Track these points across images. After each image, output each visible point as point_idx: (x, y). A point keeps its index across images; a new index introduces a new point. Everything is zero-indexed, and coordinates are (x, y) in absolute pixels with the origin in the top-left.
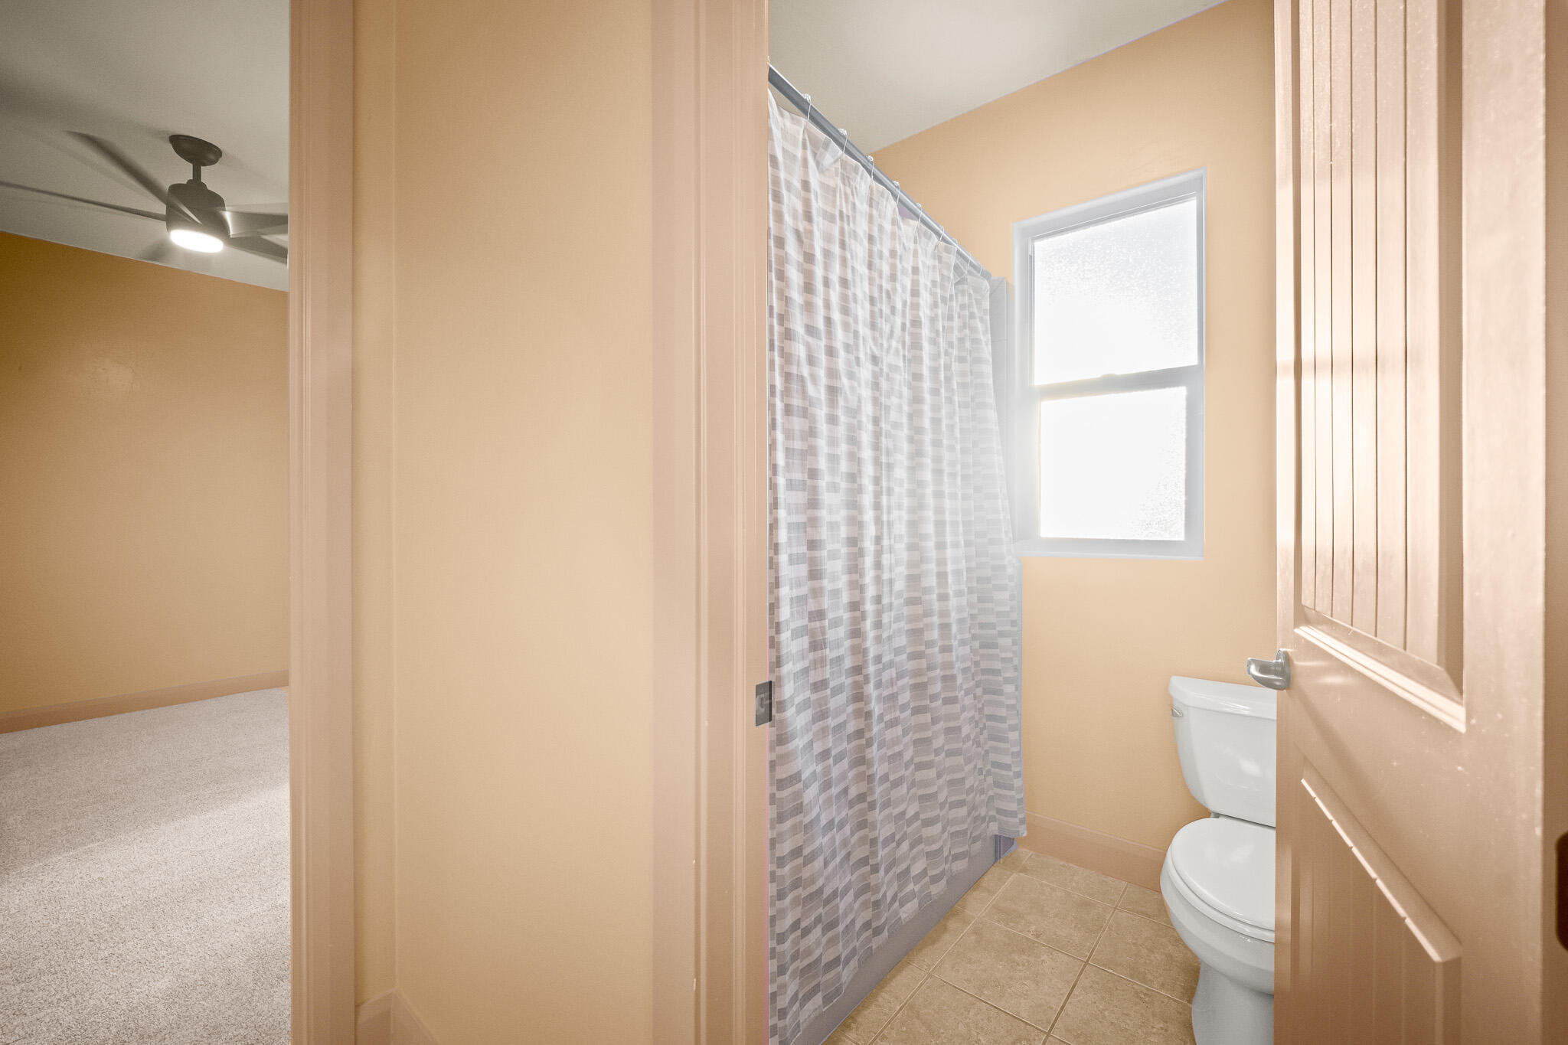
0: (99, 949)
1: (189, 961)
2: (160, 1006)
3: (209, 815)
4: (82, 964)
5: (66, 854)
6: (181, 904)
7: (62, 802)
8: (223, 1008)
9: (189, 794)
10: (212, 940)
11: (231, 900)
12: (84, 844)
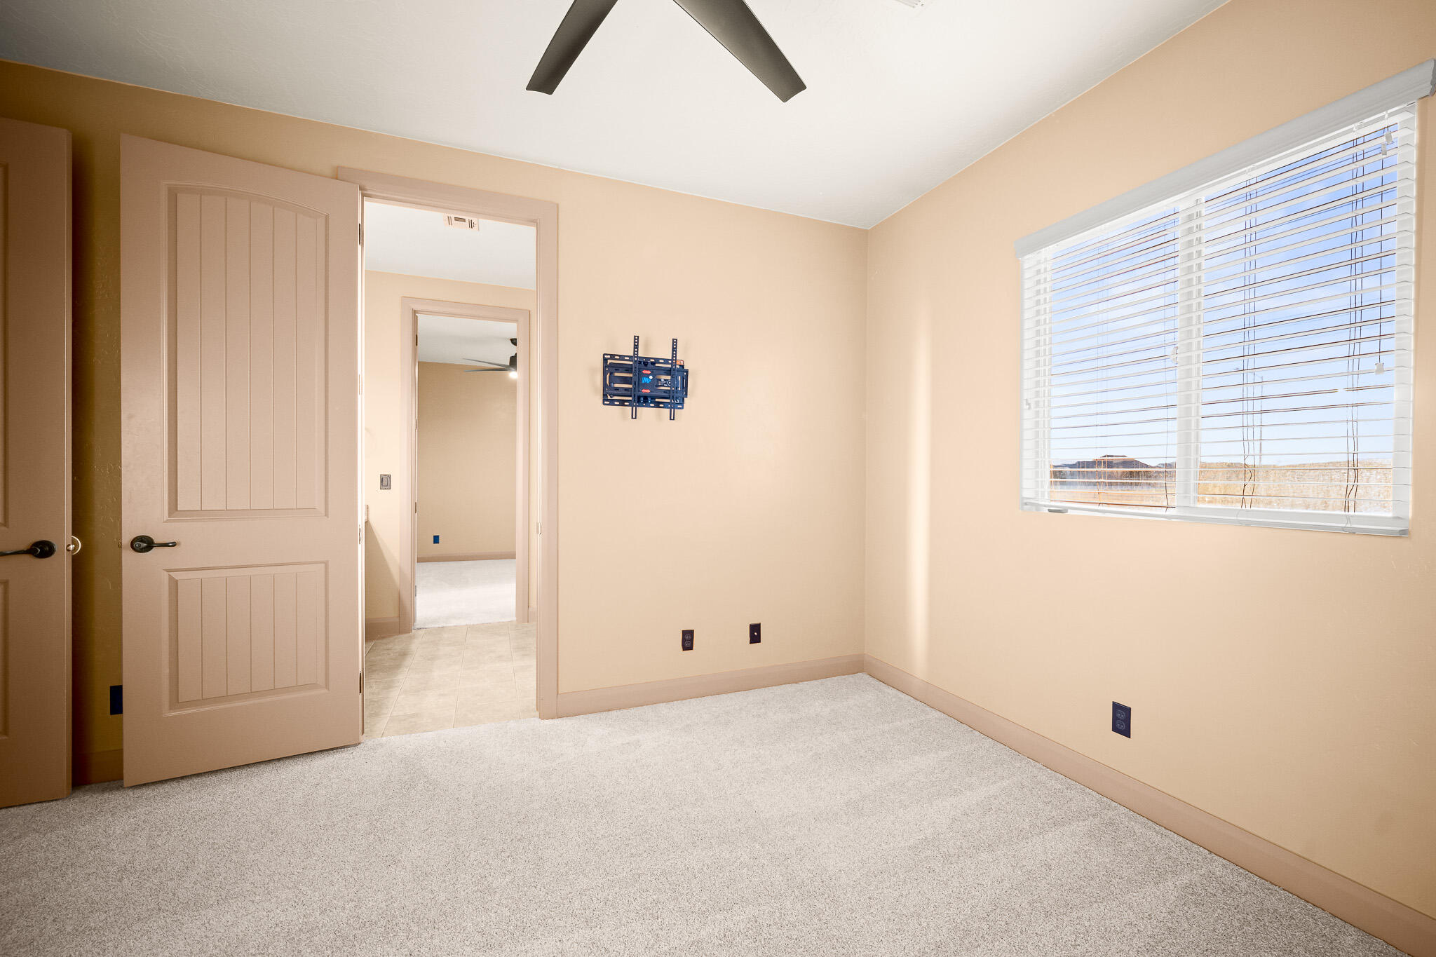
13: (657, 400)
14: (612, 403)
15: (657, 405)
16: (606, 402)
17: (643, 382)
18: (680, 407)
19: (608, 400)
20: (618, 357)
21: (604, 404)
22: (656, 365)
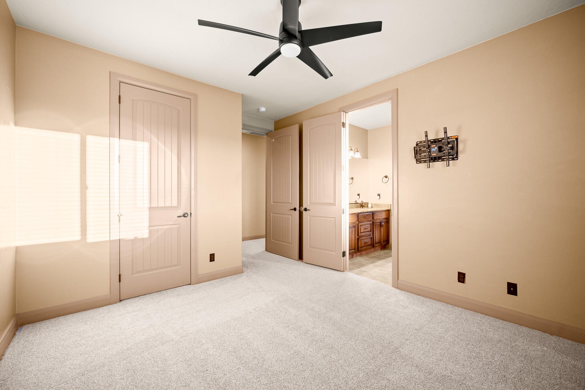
13: (443, 158)
14: (420, 162)
15: (443, 160)
16: (418, 162)
17: (432, 151)
18: (456, 159)
19: (418, 161)
20: (423, 142)
21: (417, 163)
22: (442, 141)
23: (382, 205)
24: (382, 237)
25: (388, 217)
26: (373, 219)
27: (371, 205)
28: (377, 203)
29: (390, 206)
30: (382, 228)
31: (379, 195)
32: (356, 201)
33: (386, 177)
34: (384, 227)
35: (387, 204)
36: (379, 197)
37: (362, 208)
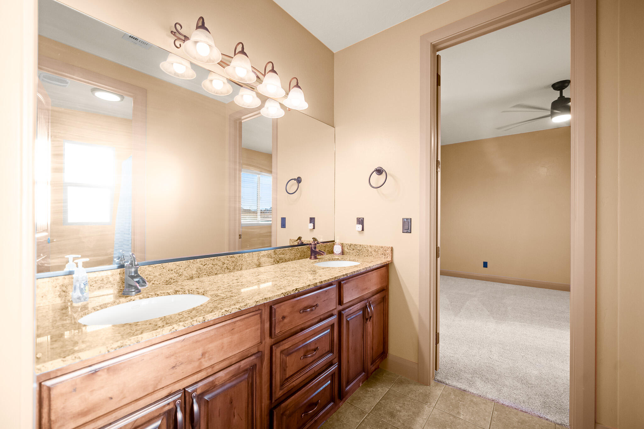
0: (522, 352)
1: (544, 371)
2: (533, 378)
3: (562, 331)
4: (517, 354)
5: (519, 323)
6: (546, 354)
7: (521, 308)
8: (551, 391)
9: (557, 322)
10: (553, 370)
11: (562, 362)
12: (524, 323)
23: (370, 249)
24: (369, 351)
25: (384, 285)
26: (340, 302)
27: (340, 247)
28: (357, 243)
29: (389, 251)
30: (369, 324)
31: (361, 221)
32: (300, 238)
33: (379, 171)
34: (375, 318)
35: (382, 247)
36: (360, 226)
37: (316, 258)
